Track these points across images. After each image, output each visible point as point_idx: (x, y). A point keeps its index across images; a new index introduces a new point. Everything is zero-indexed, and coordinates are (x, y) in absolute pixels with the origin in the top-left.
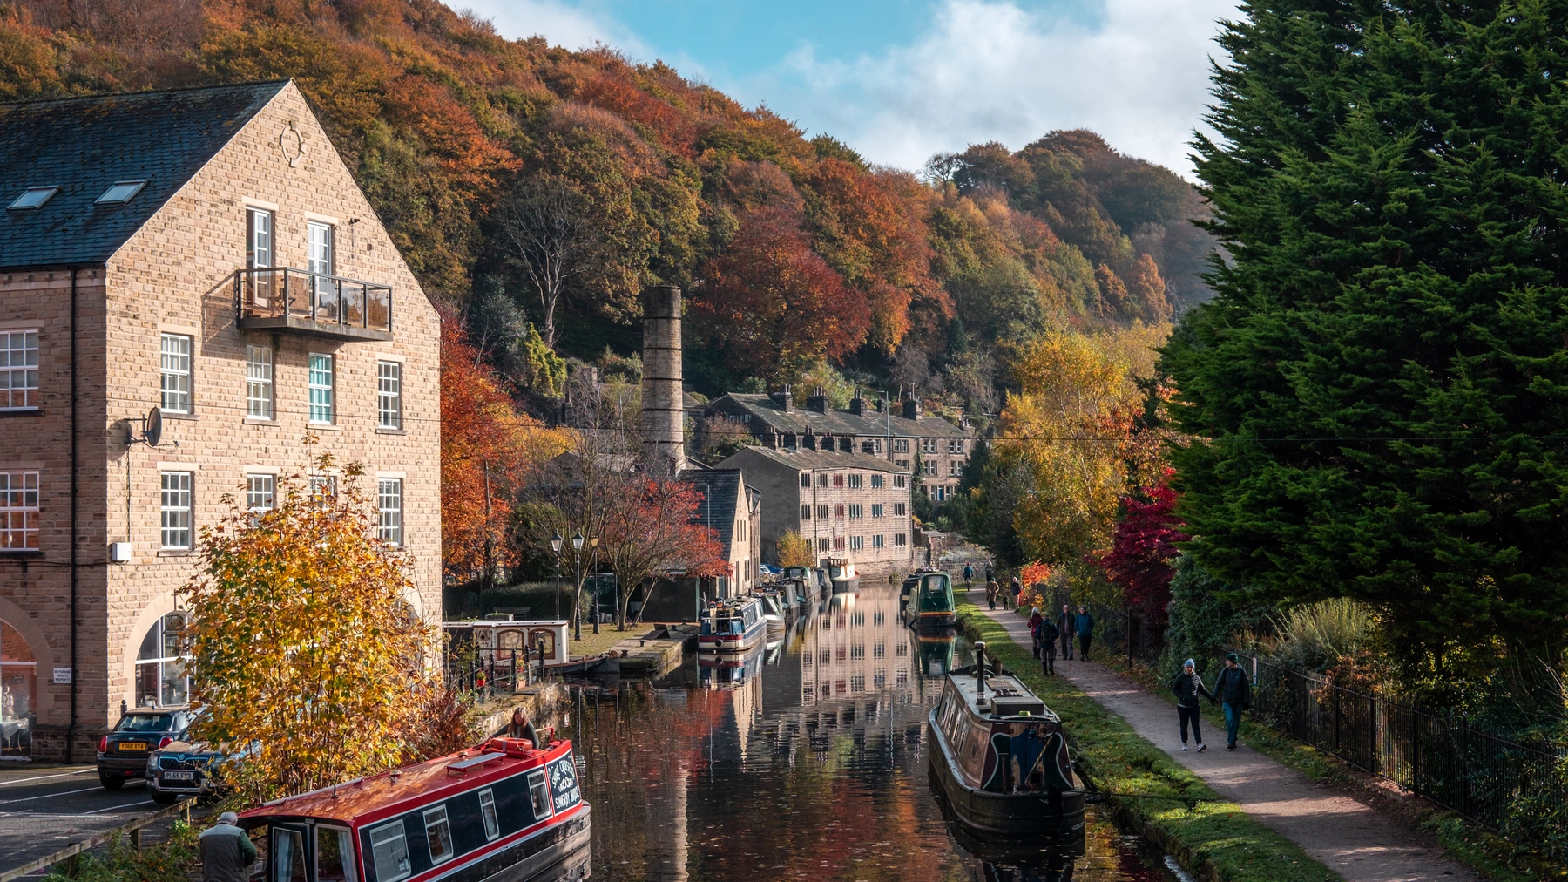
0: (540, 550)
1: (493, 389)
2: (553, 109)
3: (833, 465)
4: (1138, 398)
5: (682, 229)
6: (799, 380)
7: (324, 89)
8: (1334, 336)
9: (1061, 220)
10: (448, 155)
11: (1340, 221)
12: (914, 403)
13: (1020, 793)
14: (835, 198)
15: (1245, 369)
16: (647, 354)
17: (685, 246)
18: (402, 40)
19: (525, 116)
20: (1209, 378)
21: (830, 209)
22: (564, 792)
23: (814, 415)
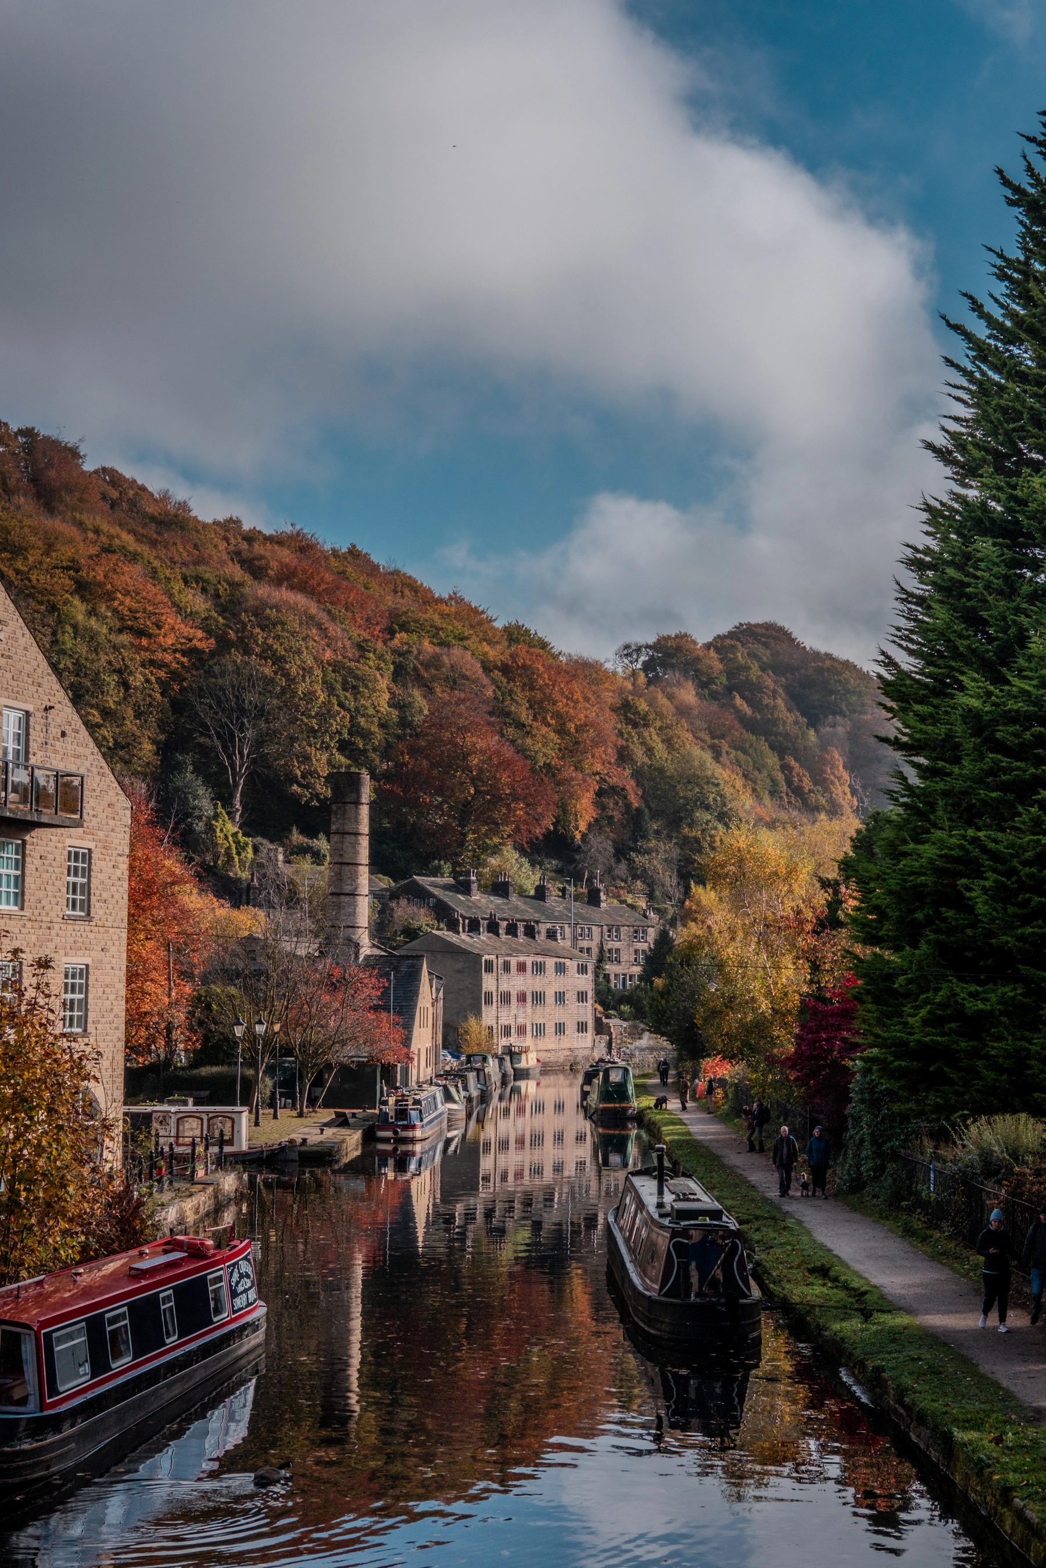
0: (222, 1034)
1: (178, 870)
2: (247, 590)
3: (514, 951)
4: (822, 898)
5: (371, 711)
6: (484, 864)
7: (19, 565)
8: (1013, 856)
9: (748, 711)
10: (140, 633)
11: (1020, 744)
12: (599, 891)
13: (698, 1300)
14: (524, 685)
15: (926, 885)
16: (335, 838)
17: (374, 728)
18: (98, 518)
19: (218, 596)
20: (890, 893)
21: (520, 695)
22: (242, 1293)
23: (499, 901)
